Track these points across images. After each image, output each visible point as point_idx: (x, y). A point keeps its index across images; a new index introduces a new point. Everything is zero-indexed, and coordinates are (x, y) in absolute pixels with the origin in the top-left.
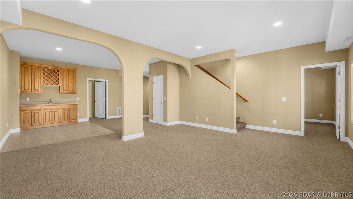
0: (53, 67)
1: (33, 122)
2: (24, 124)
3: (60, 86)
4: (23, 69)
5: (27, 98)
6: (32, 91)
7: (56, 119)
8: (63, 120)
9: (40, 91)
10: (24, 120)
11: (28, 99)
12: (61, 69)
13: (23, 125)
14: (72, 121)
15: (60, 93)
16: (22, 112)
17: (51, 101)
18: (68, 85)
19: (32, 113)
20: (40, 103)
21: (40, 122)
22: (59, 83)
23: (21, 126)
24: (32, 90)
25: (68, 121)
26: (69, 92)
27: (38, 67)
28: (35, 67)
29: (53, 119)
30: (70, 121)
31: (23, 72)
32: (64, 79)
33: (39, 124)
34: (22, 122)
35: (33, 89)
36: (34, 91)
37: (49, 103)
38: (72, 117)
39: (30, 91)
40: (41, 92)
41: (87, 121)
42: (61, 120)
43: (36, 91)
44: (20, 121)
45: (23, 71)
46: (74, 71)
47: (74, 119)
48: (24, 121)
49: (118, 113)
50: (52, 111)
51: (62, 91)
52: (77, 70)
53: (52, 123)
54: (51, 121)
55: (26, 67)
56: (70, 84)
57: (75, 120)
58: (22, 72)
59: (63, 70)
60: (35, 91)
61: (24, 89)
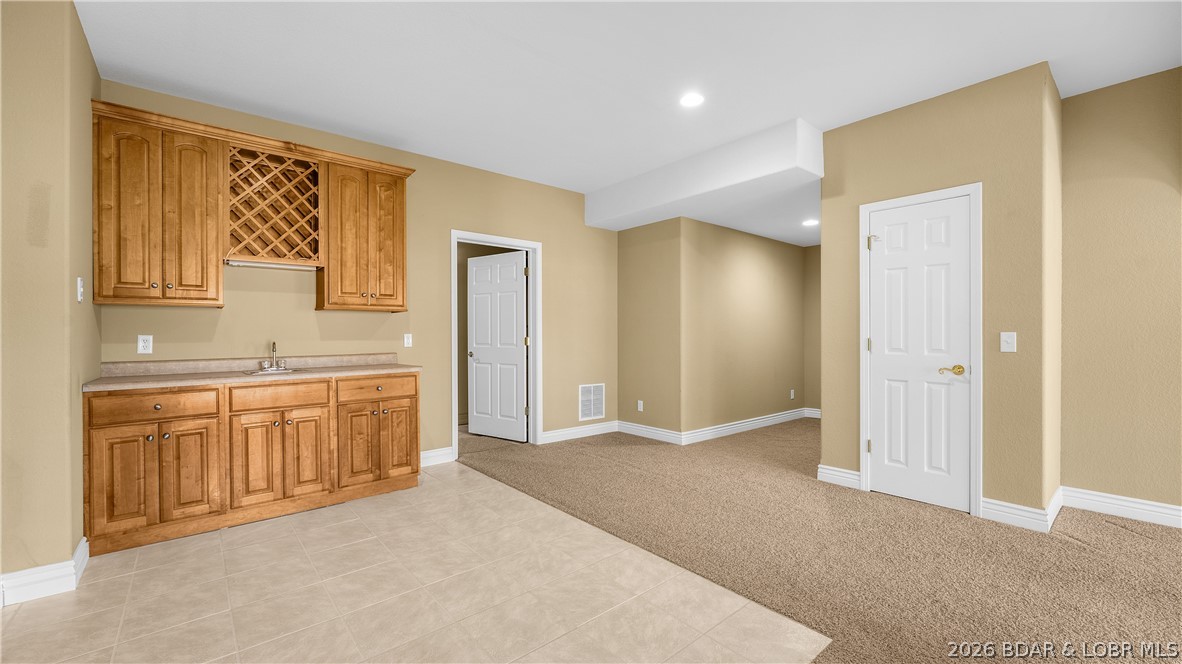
0: (290, 150)
1: (171, 499)
2: (111, 517)
3: (320, 270)
4: (113, 149)
5: (141, 338)
6: (164, 296)
7: (308, 473)
8: (346, 470)
9: (211, 293)
10: (112, 484)
11: (145, 345)
12: (328, 164)
13: (105, 520)
14: (394, 472)
15: (320, 306)
16: (94, 433)
17: (278, 354)
18: (363, 262)
19: (161, 435)
20: (214, 366)
21: (216, 494)
22: (316, 251)
23: (88, 530)
24: (165, 287)
25: (370, 476)
26: (371, 301)
27: (204, 146)
28: (187, 142)
29: (290, 470)
30: (379, 478)
31: (113, 166)
32: (348, 226)
33: (204, 508)
34: (101, 501)
35: (172, 278)
36: (179, 294)
37: (262, 368)
38: (393, 453)
39: (157, 292)
40: (220, 302)
41: (448, 464)
42: (334, 472)
43: (193, 294)
44: (88, 500)
45: (108, 160)
46: (396, 181)
47: (400, 465)
48: (111, 498)
49: (584, 415)
50: (283, 417)
51: (334, 294)
52: (408, 181)
53: (285, 496)
54: (277, 482)
55: (129, 138)
56: (373, 254)
57: (406, 470)
58: (104, 167)
59: (344, 172)
60: (185, 294)
61: (119, 282)
